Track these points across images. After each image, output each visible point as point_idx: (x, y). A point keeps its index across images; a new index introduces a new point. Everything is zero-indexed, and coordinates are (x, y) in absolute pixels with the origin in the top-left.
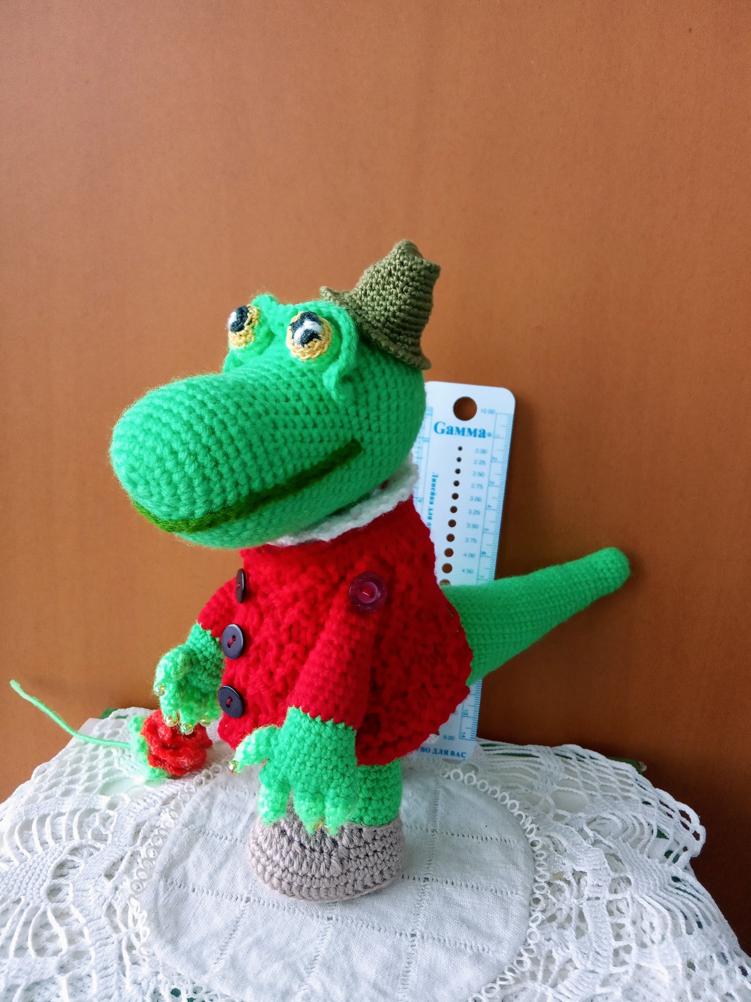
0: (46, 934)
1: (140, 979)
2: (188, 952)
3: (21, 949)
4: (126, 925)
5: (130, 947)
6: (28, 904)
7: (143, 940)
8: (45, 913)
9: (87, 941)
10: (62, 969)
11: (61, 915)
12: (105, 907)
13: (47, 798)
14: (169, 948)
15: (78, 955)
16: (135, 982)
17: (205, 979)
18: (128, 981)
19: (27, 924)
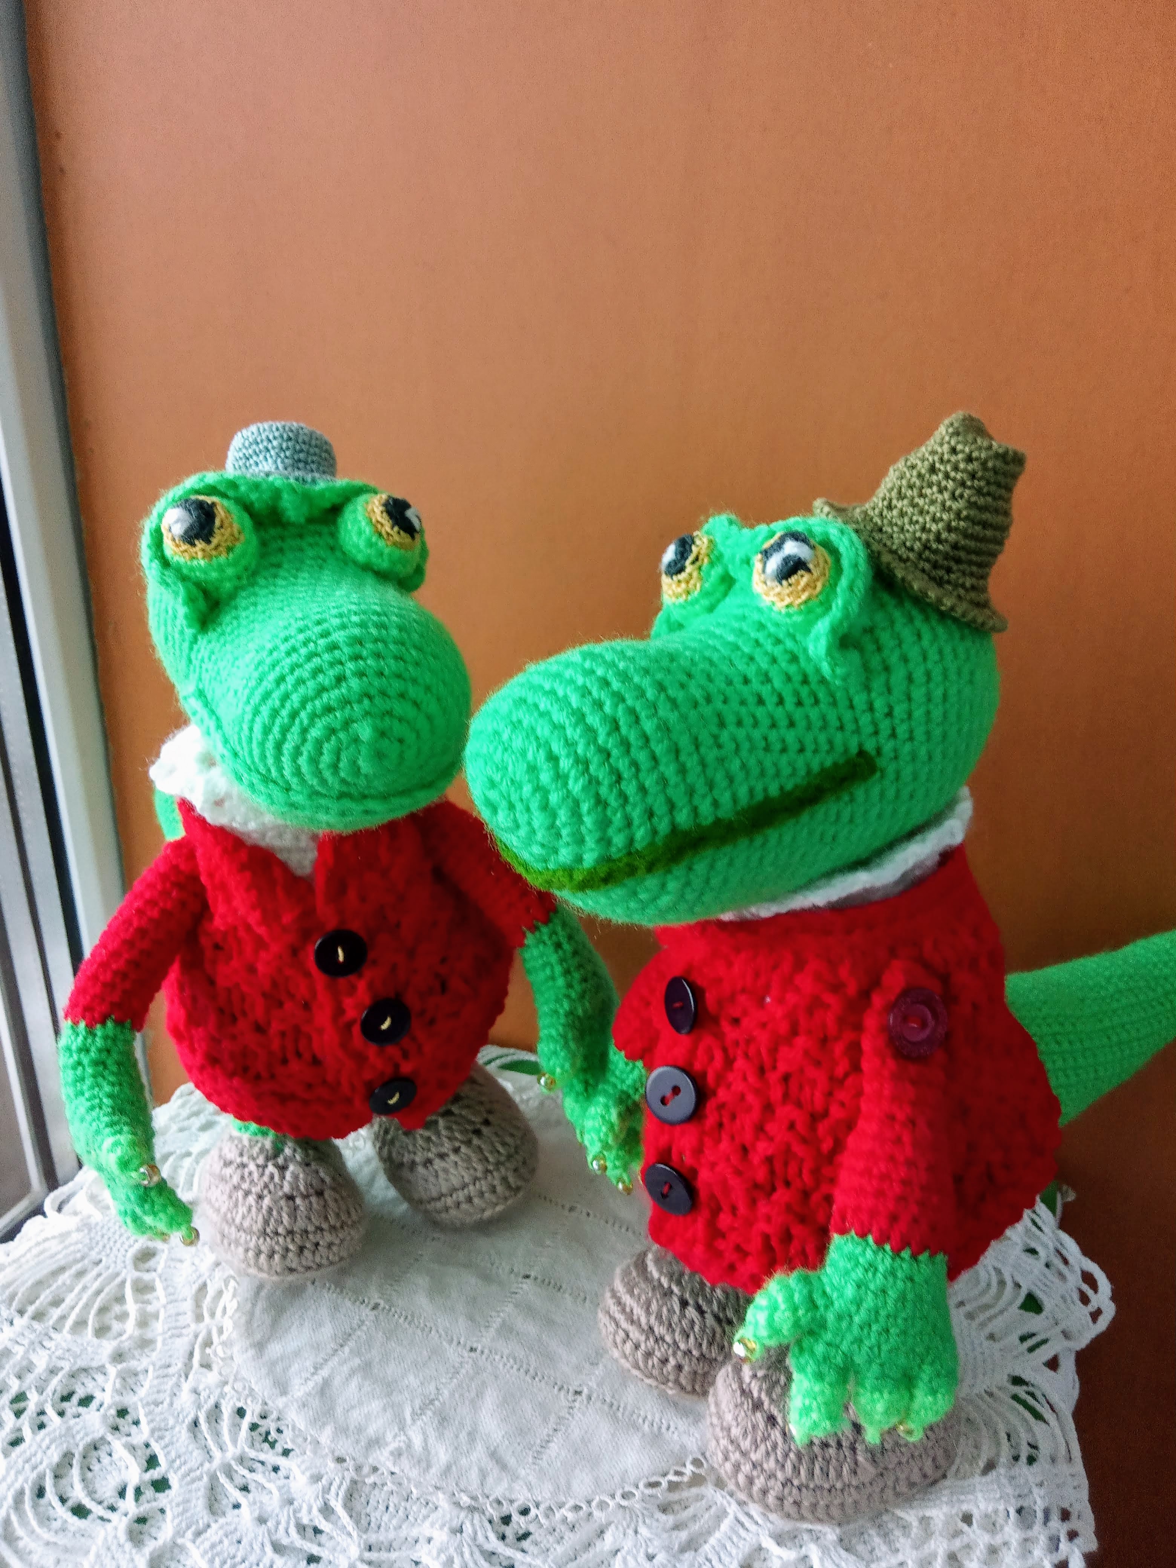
0: (117, 1309)
1: (201, 1387)
2: (273, 1364)
3: (81, 1324)
4: (213, 1315)
5: (208, 1343)
6: (108, 1268)
7: (224, 1337)
8: (123, 1282)
9: (158, 1328)
10: (119, 1357)
11: (143, 1289)
12: (195, 1287)
13: (181, 1130)
14: (251, 1352)
15: (145, 1344)
16: (196, 1392)
17: (281, 1402)
18: (186, 1386)
19: (98, 1292)
